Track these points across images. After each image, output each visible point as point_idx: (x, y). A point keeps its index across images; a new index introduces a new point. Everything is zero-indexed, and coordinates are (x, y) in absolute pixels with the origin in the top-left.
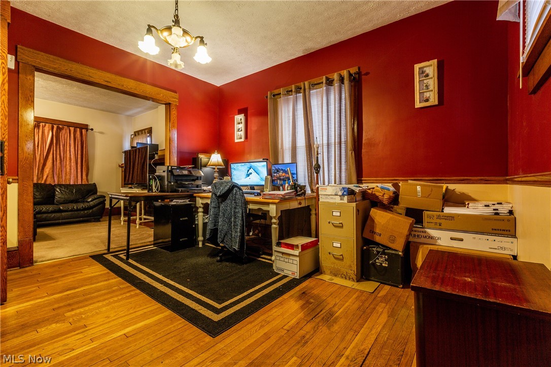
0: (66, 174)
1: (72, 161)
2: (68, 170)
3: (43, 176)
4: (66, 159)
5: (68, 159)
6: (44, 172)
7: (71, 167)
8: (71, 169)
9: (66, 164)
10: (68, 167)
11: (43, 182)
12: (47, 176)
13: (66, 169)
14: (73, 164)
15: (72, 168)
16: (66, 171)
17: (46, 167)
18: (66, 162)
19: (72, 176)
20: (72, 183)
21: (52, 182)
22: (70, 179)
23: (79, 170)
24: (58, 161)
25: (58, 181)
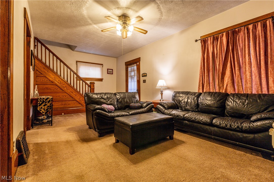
0: (246, 81)
1: (252, 66)
2: (248, 77)
3: (223, 85)
4: (245, 65)
5: (247, 64)
6: (225, 81)
7: (251, 73)
8: (251, 76)
9: (246, 71)
10: (248, 73)
11: (224, 92)
12: (227, 85)
13: (246, 76)
14: (254, 69)
15: (253, 74)
16: (246, 78)
17: (226, 76)
18: (245, 68)
19: (254, 83)
20: (254, 92)
21: (232, 91)
22: (252, 87)
23: (263, 75)
24: (237, 68)
25: (239, 90)
